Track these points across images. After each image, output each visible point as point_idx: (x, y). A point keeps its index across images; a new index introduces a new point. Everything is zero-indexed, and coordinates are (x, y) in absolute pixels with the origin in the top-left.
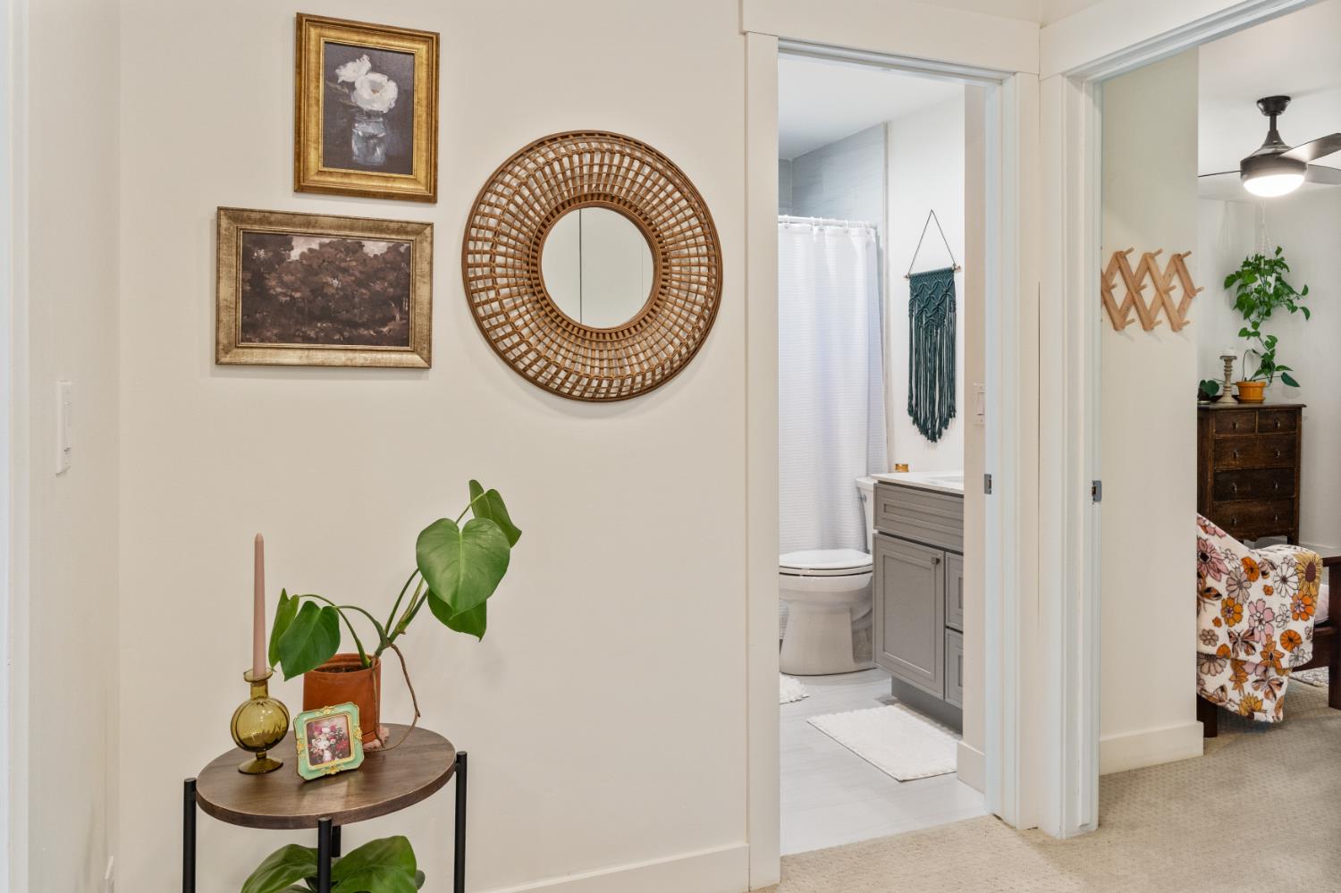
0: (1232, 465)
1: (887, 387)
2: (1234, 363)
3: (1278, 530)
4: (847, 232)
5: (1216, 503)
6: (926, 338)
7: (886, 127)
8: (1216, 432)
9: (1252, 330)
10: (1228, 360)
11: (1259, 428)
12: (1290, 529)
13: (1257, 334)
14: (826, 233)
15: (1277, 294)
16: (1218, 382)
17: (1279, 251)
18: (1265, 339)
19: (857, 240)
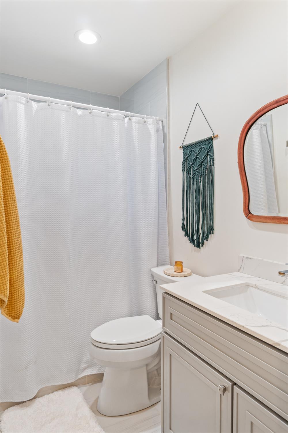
1: (169, 214)
4: (145, 122)
6: (193, 183)
7: (168, 61)
14: (133, 121)
19: (151, 127)
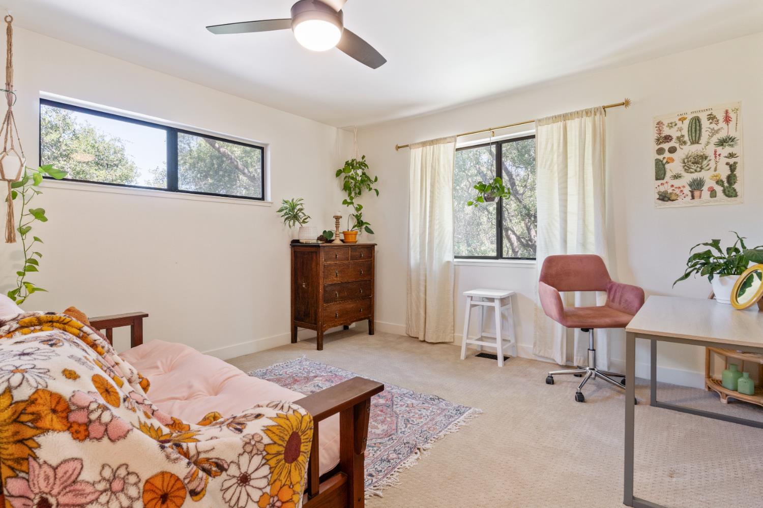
0: (334, 280)
2: (340, 220)
3: (363, 317)
5: (325, 305)
8: (325, 260)
9: (349, 201)
10: (338, 218)
11: (351, 257)
12: (370, 315)
13: (352, 203)
15: (362, 181)
16: (333, 232)
17: (363, 157)
18: (356, 206)
